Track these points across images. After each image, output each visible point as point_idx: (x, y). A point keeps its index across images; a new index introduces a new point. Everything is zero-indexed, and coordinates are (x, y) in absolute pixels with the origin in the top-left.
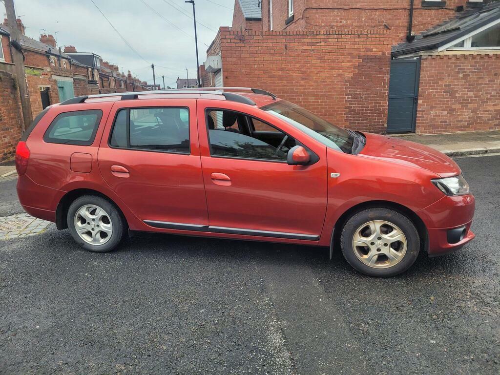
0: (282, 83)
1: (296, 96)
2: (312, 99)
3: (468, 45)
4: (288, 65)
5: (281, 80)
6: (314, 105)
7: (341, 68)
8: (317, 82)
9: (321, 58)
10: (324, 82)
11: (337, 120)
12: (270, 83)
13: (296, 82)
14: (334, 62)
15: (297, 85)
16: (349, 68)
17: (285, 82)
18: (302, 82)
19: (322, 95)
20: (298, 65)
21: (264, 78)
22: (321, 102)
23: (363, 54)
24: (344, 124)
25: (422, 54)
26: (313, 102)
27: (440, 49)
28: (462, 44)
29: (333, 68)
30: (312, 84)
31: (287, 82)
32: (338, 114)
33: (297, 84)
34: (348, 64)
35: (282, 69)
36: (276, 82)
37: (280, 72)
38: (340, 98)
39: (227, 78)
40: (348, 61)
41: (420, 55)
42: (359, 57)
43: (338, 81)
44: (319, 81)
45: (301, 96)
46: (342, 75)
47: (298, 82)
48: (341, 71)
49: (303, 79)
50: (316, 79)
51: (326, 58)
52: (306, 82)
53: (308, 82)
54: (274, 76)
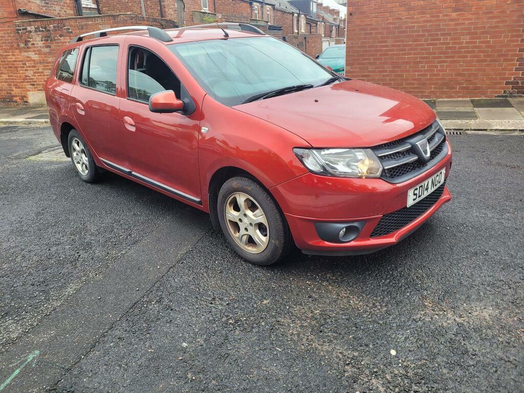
0: (424, 17)
1: (443, 35)
2: (465, 39)
5: (423, 13)
6: (467, 47)
8: (478, 13)
10: (491, 13)
11: (503, 69)
12: (406, 18)
13: (445, 15)
15: (445, 21)
17: (428, 16)
18: (454, 15)
19: (483, 33)
21: (400, 13)
22: (480, 42)
24: (512, 74)
26: (467, 43)
30: (470, 16)
31: (432, 17)
32: (505, 60)
33: (445, 18)
36: (415, 17)
38: (512, 36)
39: (351, 14)
43: (513, 11)
44: (480, 12)
45: (449, 34)
47: (447, 15)
49: (456, 10)
50: (476, 9)
52: (460, 14)
53: (463, 14)
54: (414, 8)
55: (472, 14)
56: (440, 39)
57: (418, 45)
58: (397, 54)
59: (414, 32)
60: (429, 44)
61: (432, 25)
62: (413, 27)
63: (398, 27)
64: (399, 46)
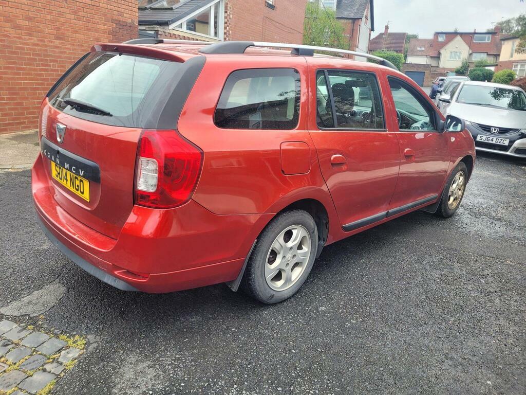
0: (32, 39)
1: (51, 61)
3: (184, 26)
4: (37, 15)
5: (30, 35)
7: (97, 31)
8: (73, 45)
9: (75, 13)
10: (82, 46)
12: (14, 37)
13: (49, 41)
14: (88, 21)
15: (50, 47)
16: (105, 32)
17: (35, 38)
18: (57, 42)
20: (49, 17)
21: (6, 29)
23: (116, 18)
25: (159, 29)
27: (171, 27)
28: (181, 26)
29: (89, 30)
30: (70, 47)
31: (39, 40)
33: (50, 44)
34: (103, 27)
35: (29, 19)
36: (23, 37)
37: (27, 22)
40: (103, 23)
41: (157, 29)
42: (113, 21)
45: (56, 61)
46: (98, 39)
47: (51, 42)
48: (97, 35)
49: (58, 38)
51: (81, 14)
52: (62, 43)
53: (64, 43)
54: (19, 27)
55: (69, 44)
56: (49, 66)
57: (31, 69)
58: (12, 79)
59: (26, 54)
60: (42, 70)
61: (40, 50)
62: (23, 49)
63: (7, 46)
64: (13, 68)
